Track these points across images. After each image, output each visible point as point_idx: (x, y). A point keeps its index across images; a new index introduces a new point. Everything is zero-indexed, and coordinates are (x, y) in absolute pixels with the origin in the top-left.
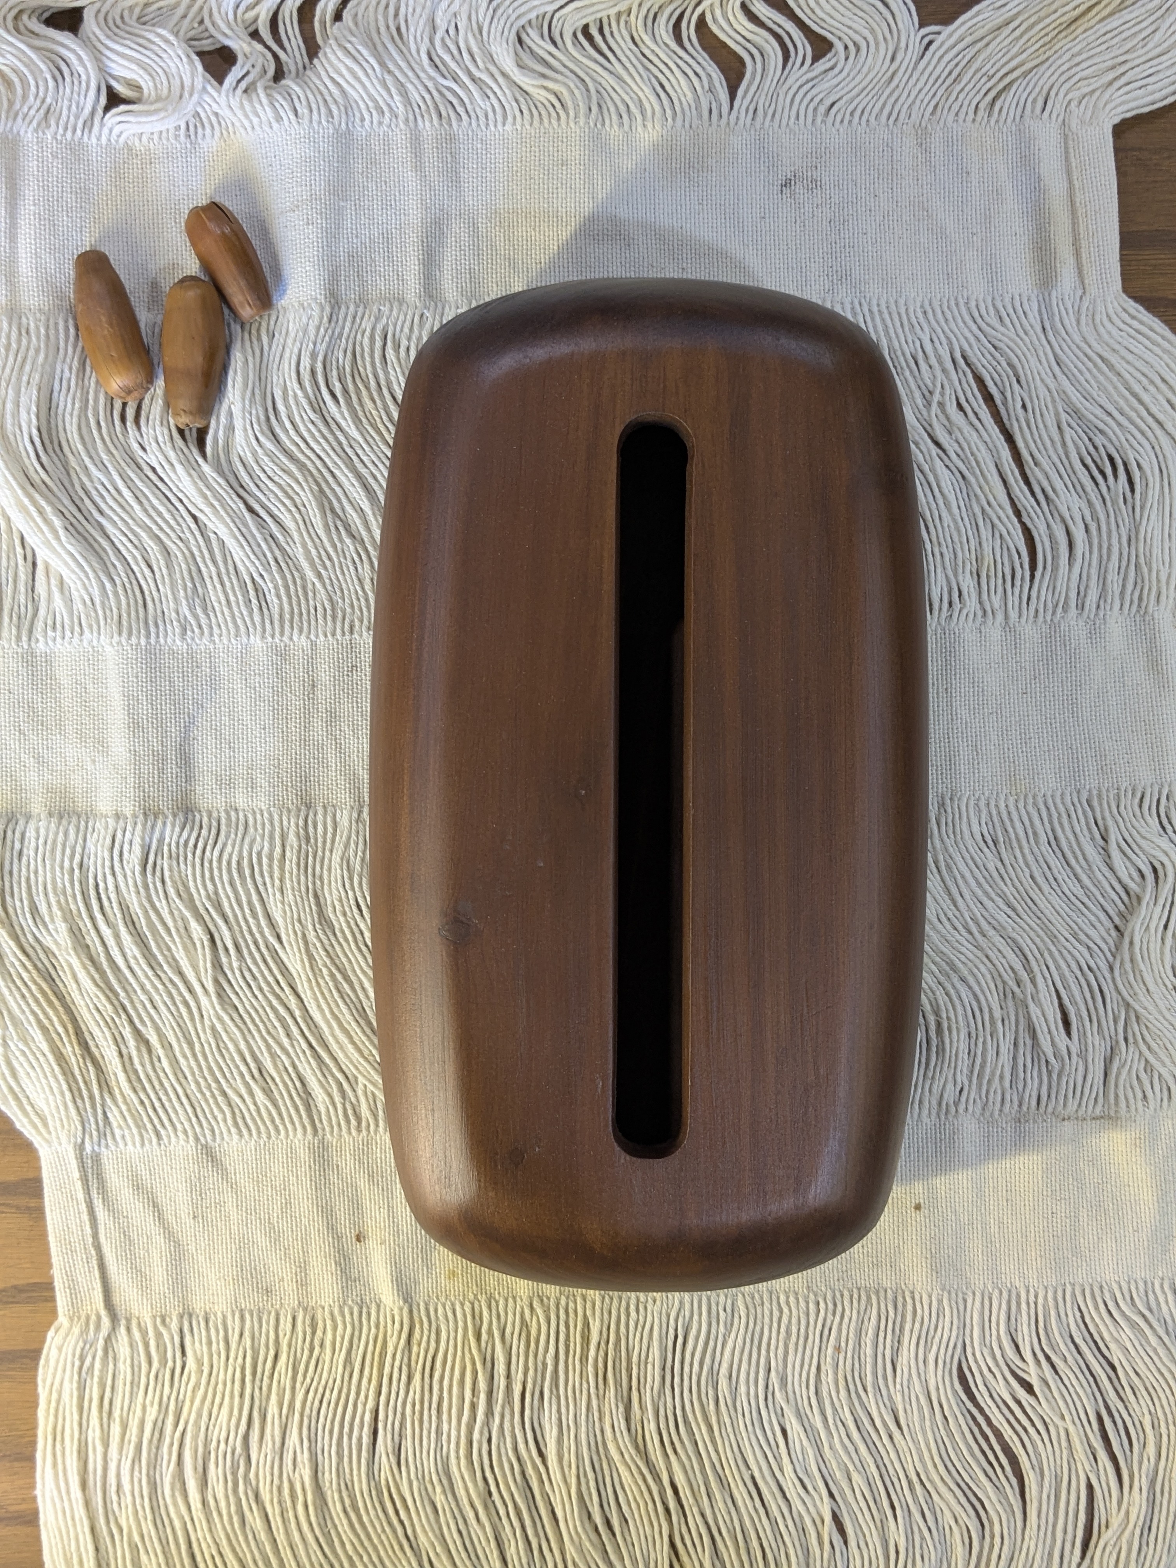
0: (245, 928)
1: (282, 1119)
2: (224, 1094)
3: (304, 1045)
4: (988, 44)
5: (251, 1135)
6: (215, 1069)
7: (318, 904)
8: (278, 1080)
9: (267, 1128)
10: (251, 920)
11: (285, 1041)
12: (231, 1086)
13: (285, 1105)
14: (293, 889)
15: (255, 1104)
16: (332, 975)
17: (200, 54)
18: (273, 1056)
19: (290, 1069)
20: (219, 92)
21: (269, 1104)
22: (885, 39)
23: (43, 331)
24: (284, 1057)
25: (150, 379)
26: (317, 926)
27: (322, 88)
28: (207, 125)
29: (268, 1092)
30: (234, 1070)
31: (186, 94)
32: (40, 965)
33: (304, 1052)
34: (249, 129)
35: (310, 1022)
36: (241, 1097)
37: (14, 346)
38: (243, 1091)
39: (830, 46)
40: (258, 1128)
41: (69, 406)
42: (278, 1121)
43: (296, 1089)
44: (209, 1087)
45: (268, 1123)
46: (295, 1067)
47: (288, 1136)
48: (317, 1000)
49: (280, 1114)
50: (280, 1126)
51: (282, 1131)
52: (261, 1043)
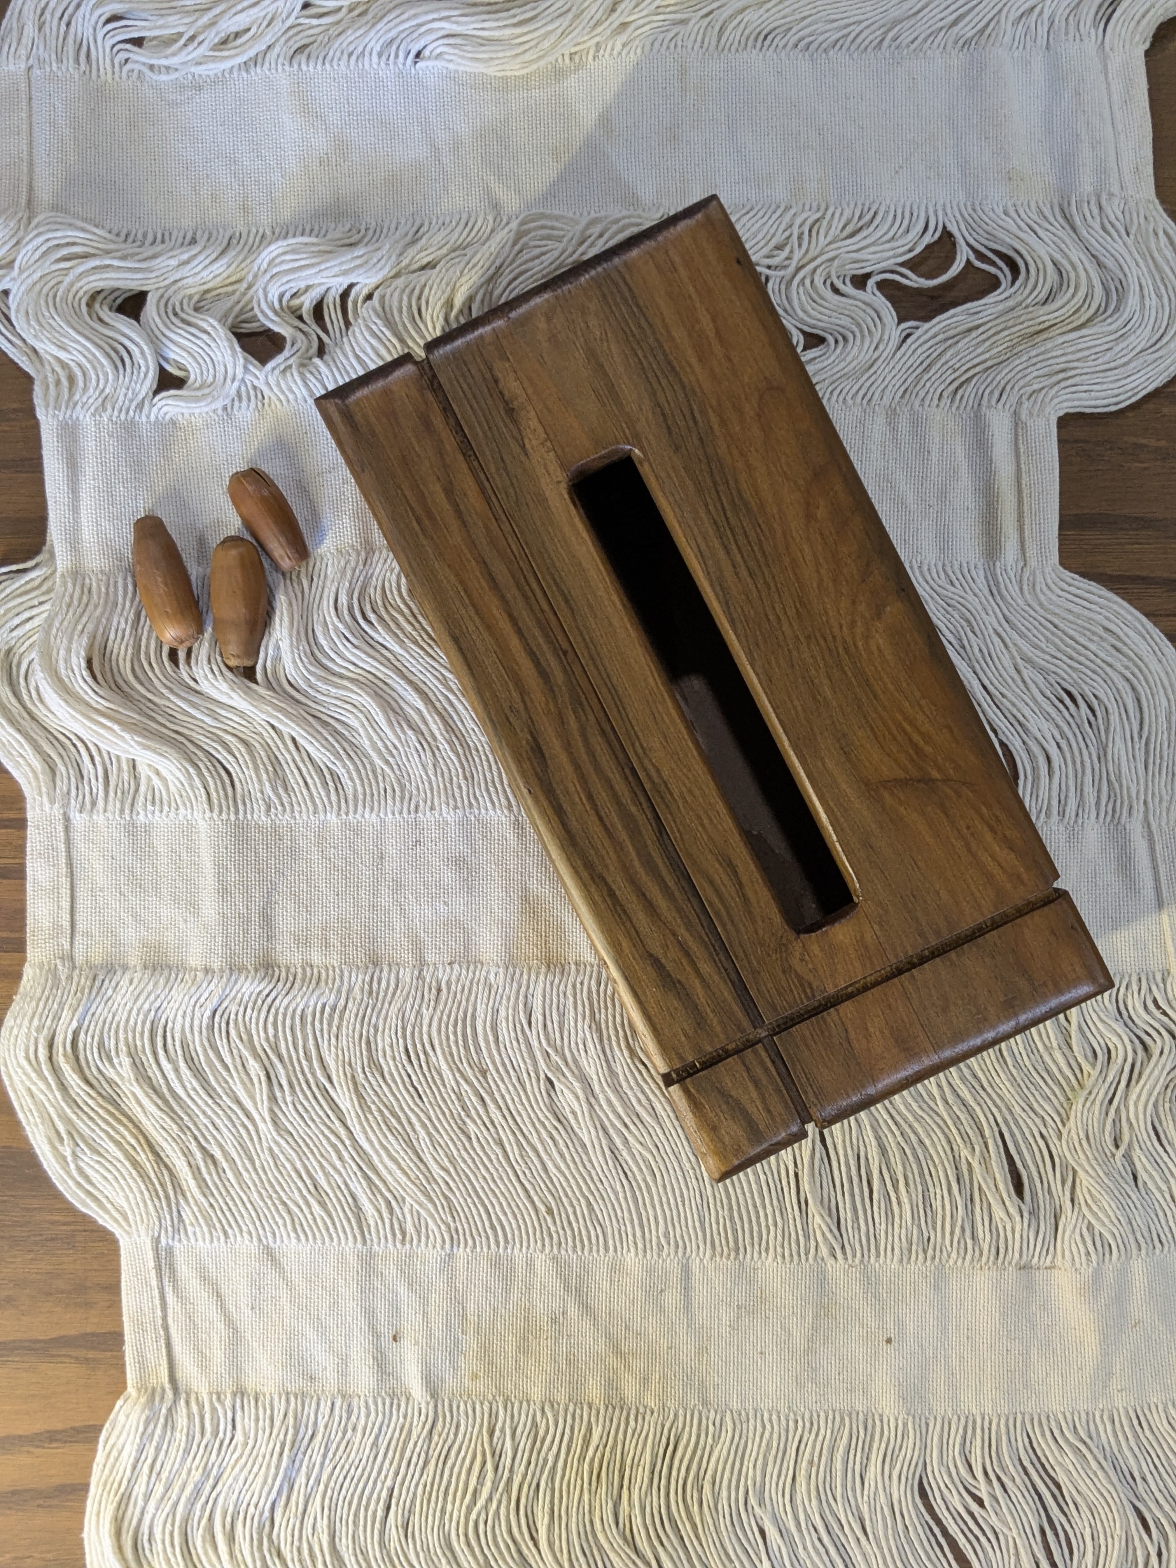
0: (298, 1068)
1: (336, 1228)
2: (284, 1204)
3: (355, 1168)
4: (956, 343)
5: (308, 1241)
6: (275, 1183)
7: (370, 1050)
8: (331, 1195)
9: (322, 1237)
10: (304, 1062)
11: (338, 1164)
12: (290, 1198)
13: (338, 1216)
14: (348, 1035)
15: (312, 1214)
16: (380, 1111)
18: (327, 1175)
19: (343, 1187)
20: (261, 372)
21: (323, 1214)
22: (870, 332)
24: (336, 1177)
26: (367, 1069)
29: (322, 1204)
30: (292, 1185)
32: (103, 1092)
33: (355, 1173)
35: (360, 1150)
36: (299, 1207)
38: (301, 1202)
40: (314, 1237)
42: (332, 1230)
43: (349, 1204)
44: (271, 1197)
45: (323, 1231)
46: (347, 1185)
47: (340, 1243)
48: (365, 1132)
49: (334, 1224)
50: (334, 1235)
51: (336, 1240)
52: (315, 1163)
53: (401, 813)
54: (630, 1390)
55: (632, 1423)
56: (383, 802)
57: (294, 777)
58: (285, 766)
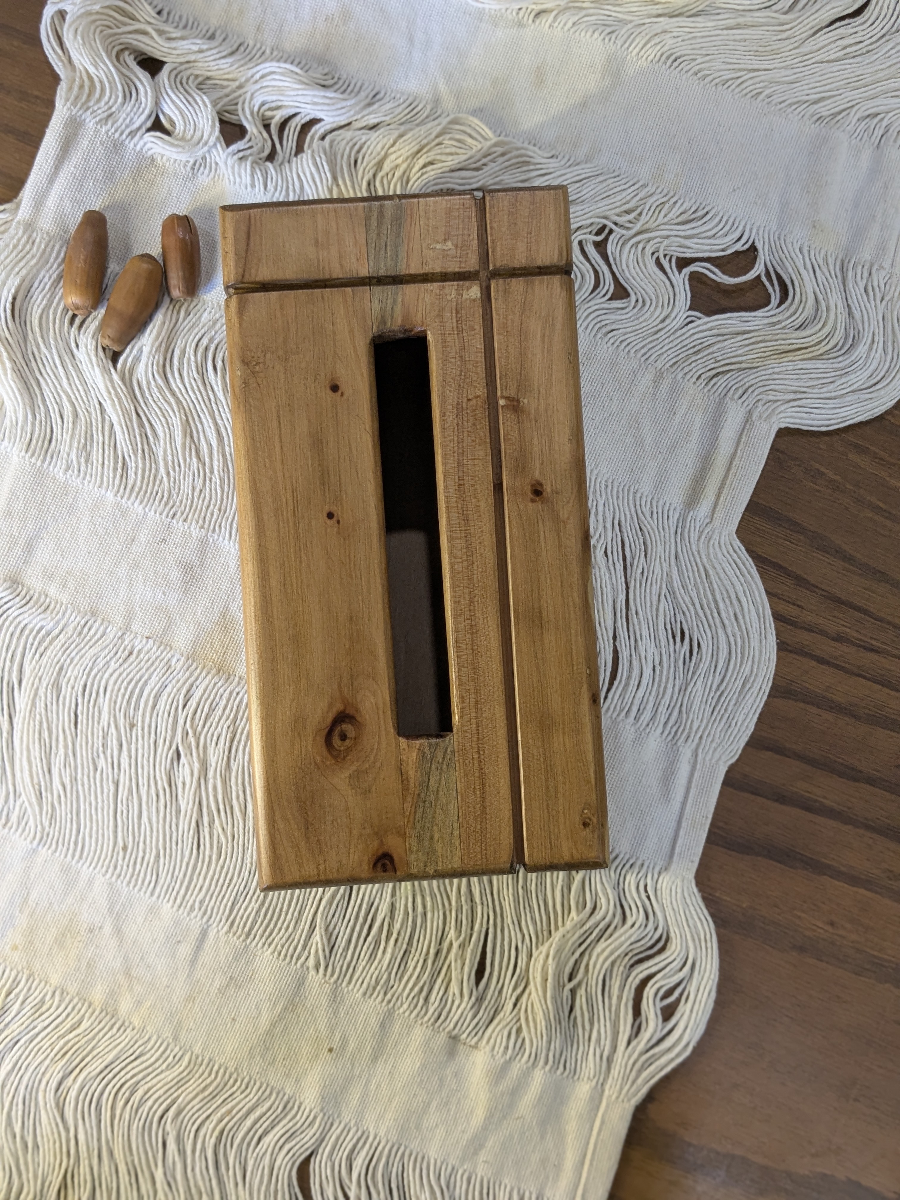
4: (725, 340)
7: (59, 673)
16: (41, 722)
17: (222, 121)
20: (224, 151)
22: (663, 305)
23: (43, 246)
25: (95, 306)
26: (50, 687)
27: (289, 178)
28: (208, 167)
31: (201, 144)
34: (232, 183)
37: (20, 247)
39: (628, 295)
41: (39, 300)
53: (161, 514)
54: (125, 1006)
55: (115, 1030)
56: (151, 500)
57: (96, 455)
58: (95, 444)
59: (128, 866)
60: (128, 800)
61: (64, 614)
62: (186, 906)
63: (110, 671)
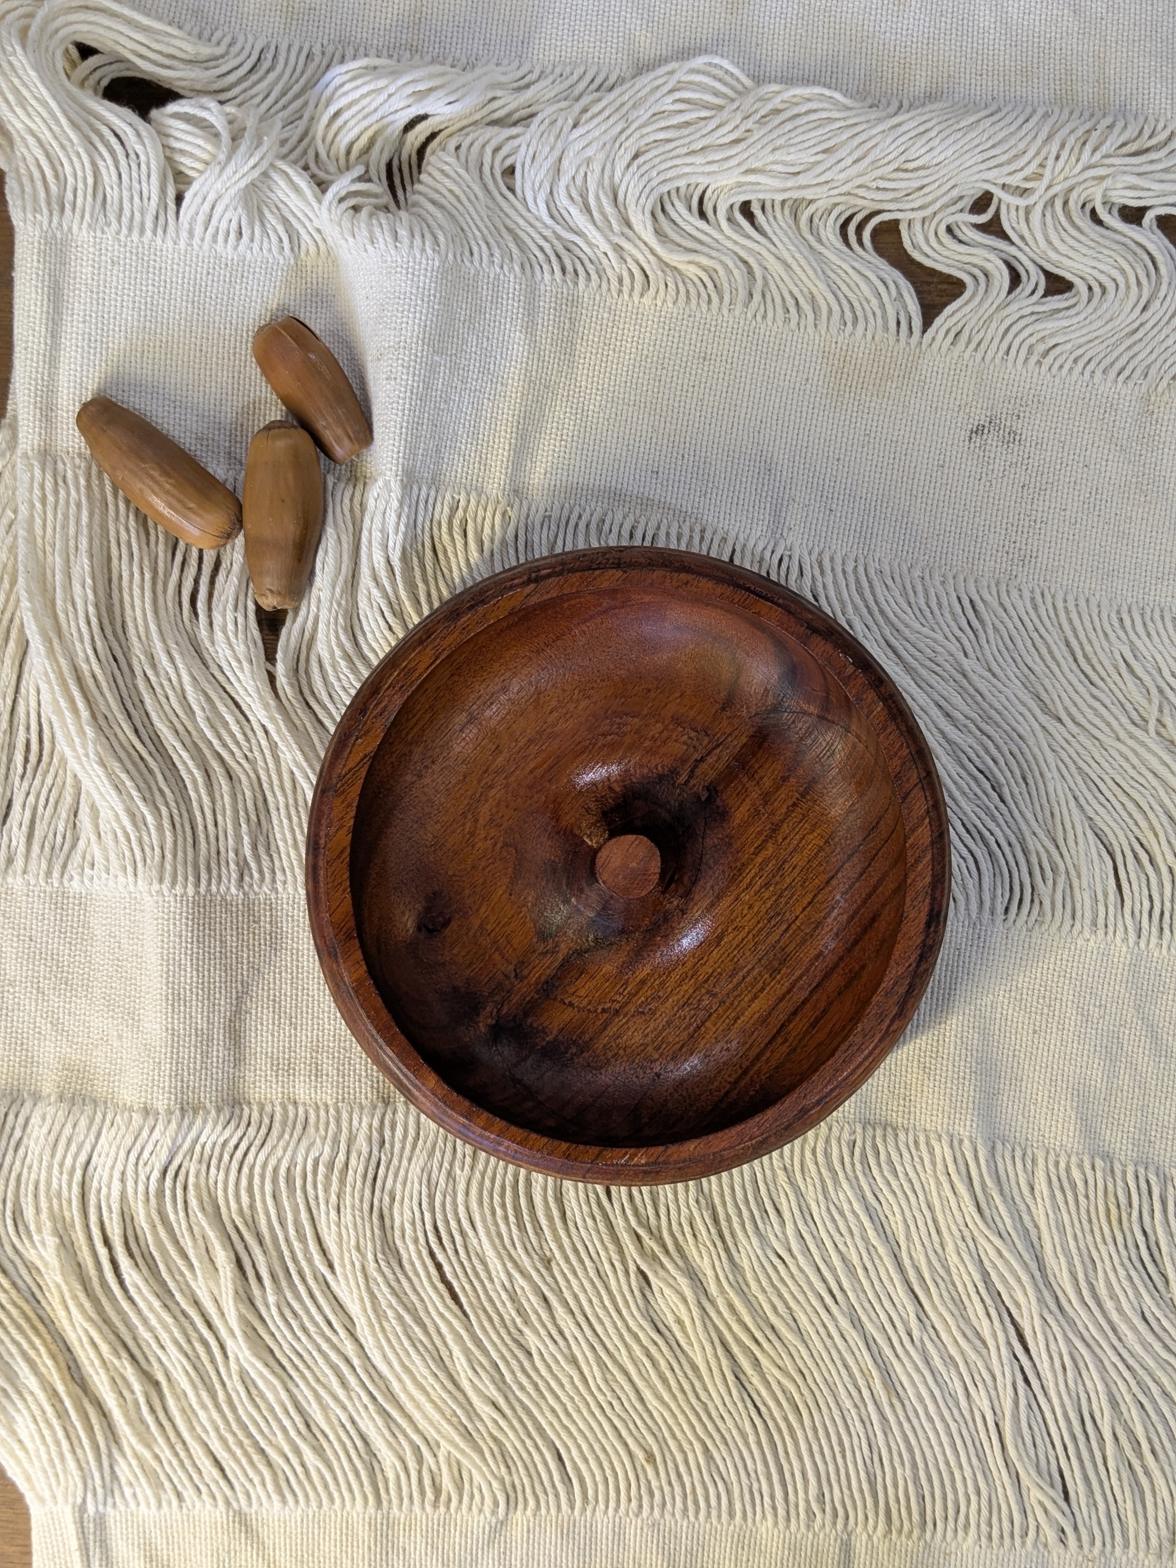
0: (287, 1253)
1: (338, 1484)
3: (366, 1399)
5: (297, 1502)
7: (383, 1227)
8: (332, 1437)
9: (318, 1495)
10: (296, 1245)
11: (341, 1392)
12: (270, 1443)
13: (342, 1466)
14: (353, 1207)
15: (303, 1465)
16: (400, 1318)
18: (325, 1408)
19: (348, 1426)
21: (322, 1467)
24: (339, 1411)
26: (380, 1255)
29: (319, 1451)
32: (20, 1283)
33: (366, 1407)
35: (373, 1372)
36: (285, 1456)
38: (287, 1449)
40: (307, 1496)
42: (332, 1486)
43: (356, 1448)
45: (320, 1489)
46: (353, 1422)
47: (344, 1506)
48: (381, 1348)
49: (335, 1479)
50: (336, 1495)
51: (338, 1501)
52: (307, 1392)
59: (670, 1483)
60: (606, 1381)
61: (338, 1121)
62: (798, 1514)
63: (461, 1187)
